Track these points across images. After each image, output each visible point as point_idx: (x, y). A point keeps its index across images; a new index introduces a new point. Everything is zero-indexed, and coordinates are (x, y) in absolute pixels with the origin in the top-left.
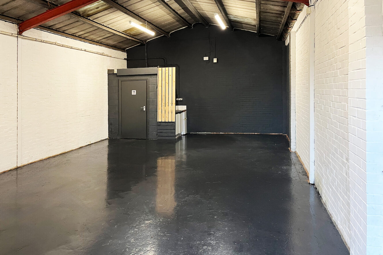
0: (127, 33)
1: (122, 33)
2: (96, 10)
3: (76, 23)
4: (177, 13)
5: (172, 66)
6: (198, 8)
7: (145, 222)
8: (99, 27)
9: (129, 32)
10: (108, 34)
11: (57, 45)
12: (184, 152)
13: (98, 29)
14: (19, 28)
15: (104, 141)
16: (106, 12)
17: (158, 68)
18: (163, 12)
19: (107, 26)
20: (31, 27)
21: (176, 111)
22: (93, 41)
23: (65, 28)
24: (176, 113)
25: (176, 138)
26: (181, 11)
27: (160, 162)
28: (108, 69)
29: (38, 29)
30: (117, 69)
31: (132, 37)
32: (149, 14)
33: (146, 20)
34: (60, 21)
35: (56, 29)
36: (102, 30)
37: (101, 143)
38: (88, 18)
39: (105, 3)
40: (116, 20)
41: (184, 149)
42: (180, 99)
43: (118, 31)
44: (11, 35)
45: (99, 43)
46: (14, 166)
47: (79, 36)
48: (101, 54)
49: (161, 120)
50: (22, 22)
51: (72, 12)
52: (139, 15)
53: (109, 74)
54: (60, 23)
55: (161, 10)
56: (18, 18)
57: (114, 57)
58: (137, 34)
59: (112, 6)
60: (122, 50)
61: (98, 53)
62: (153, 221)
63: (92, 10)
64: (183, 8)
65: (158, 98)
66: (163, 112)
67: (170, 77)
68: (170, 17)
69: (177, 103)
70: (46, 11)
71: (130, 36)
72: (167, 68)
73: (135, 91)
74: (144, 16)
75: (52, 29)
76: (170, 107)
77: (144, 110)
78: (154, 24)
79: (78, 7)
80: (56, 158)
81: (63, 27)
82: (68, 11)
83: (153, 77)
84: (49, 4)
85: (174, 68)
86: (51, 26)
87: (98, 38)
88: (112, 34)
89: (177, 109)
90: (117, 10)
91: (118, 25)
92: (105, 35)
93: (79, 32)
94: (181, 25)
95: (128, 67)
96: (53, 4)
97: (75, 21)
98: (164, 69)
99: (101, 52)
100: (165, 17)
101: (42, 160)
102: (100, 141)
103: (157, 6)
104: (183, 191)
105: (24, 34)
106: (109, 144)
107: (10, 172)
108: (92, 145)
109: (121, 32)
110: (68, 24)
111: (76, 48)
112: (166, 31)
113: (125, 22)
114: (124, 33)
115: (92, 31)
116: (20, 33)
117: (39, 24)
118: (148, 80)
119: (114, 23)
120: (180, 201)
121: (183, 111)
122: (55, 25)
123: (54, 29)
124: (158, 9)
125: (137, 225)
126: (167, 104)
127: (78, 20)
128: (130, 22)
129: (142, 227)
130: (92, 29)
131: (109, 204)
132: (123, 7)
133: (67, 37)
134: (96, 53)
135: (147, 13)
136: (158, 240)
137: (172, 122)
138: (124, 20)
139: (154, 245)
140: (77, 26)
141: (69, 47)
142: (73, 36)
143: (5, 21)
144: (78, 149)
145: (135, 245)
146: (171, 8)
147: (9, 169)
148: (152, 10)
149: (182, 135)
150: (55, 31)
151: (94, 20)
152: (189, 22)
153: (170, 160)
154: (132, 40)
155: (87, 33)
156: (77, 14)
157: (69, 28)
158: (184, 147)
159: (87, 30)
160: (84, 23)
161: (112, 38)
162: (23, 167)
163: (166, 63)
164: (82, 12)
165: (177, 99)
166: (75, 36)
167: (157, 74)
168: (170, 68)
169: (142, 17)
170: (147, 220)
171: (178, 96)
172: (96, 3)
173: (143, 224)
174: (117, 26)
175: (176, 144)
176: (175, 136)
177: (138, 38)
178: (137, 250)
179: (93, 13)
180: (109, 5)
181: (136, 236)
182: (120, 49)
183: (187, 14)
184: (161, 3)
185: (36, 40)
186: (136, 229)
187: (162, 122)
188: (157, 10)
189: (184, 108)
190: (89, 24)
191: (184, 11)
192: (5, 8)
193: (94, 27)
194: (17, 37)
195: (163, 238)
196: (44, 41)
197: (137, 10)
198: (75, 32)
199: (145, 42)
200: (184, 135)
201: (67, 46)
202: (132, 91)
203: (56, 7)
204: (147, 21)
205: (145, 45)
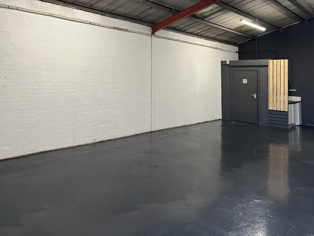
0: (238, 30)
1: (234, 30)
2: (211, 12)
3: (194, 24)
4: (289, 10)
5: (284, 58)
6: (311, 4)
7: (254, 200)
8: (214, 26)
9: (241, 29)
10: (221, 31)
11: (179, 41)
12: (298, 143)
13: (213, 27)
14: (152, 30)
15: (218, 121)
16: (219, 13)
17: (269, 60)
18: (274, 9)
19: (220, 25)
20: (161, 28)
21: (288, 101)
22: (208, 38)
23: (186, 28)
24: (289, 103)
25: (289, 127)
26: (293, 8)
27: (272, 147)
28: (222, 60)
29: (166, 30)
30: (230, 61)
31: (243, 33)
32: (260, 12)
33: (256, 18)
34: (181, 23)
35: (179, 29)
36: (215, 28)
37: (215, 122)
38: (204, 19)
39: (218, 6)
40: (228, 19)
41: (298, 139)
42: (294, 90)
43: (230, 29)
44: (147, 35)
45: (214, 39)
46: (149, 130)
47: (196, 34)
48: (215, 48)
49: (272, 108)
50: (154, 25)
51: (191, 16)
52: (250, 14)
53: (222, 65)
54: (182, 24)
55: (271, 8)
56: (152, 22)
57: (227, 50)
58: (249, 30)
59: (224, 8)
60: (234, 45)
61: (212, 47)
62: (263, 202)
63: (207, 13)
64: (295, 5)
65: (269, 87)
66: (275, 101)
67: (282, 69)
68: (281, 14)
69: (290, 94)
70: (172, 16)
71: (241, 33)
72: (278, 61)
73: (246, 80)
74: (255, 14)
75: (176, 29)
76: (282, 97)
77: (255, 97)
78: (265, 20)
79: (196, 11)
80: (179, 129)
81: (184, 28)
82: (188, 15)
83: (263, 68)
84: (173, 10)
85: (287, 61)
86: (175, 27)
87: (212, 35)
88: (224, 32)
89: (290, 100)
90: (229, 11)
91: (230, 23)
92: (219, 32)
93: (196, 31)
94: (294, 21)
95: (239, 59)
96: (177, 10)
97: (194, 22)
98: (275, 61)
99: (215, 46)
100: (276, 14)
101: (169, 129)
102: (214, 120)
103: (267, 4)
104: (296, 180)
105: (156, 33)
106: (222, 124)
107: (146, 134)
108: (207, 123)
109: (232, 29)
110: (188, 25)
111: (194, 44)
112: (278, 26)
113: (237, 20)
114: (236, 30)
115: (207, 30)
116: (153, 33)
117: (166, 26)
118: (258, 71)
119: (226, 22)
120: (293, 190)
121: (296, 102)
122: (178, 26)
123: (177, 29)
124: (269, 7)
125: (246, 201)
126: (279, 94)
127: (196, 21)
128: (241, 20)
129: (251, 204)
130: (207, 28)
131: (221, 176)
132: (234, 8)
133: (187, 35)
134: (211, 47)
135: (258, 12)
136: (267, 220)
137: (284, 111)
138: (235, 19)
139: (263, 225)
140: (195, 26)
141: (189, 43)
142: (193, 34)
143: (143, 25)
144: (196, 124)
145: (243, 219)
146: (282, 5)
147: (146, 132)
148: (263, 8)
149: (296, 125)
150: (178, 31)
151: (209, 21)
152: (302, 17)
153: (282, 148)
154: (243, 36)
155: (203, 31)
156: (195, 17)
157: (189, 28)
158: (298, 137)
159: (203, 29)
160: (201, 24)
161: (225, 35)
162: (155, 132)
163: (277, 56)
164: (199, 15)
165: (290, 90)
166: (194, 34)
167: (268, 66)
168: (282, 61)
169: (253, 15)
170: (257, 199)
171: (292, 87)
172: (210, 7)
173: (252, 202)
174: (229, 25)
175: (290, 134)
176: (288, 125)
177: (248, 34)
178: (245, 224)
179: (208, 15)
180: (221, 8)
181: (244, 211)
182: (232, 44)
183: (300, 10)
184: (271, 2)
185: (164, 38)
186: (245, 204)
187: (273, 110)
188: (267, 8)
189: (299, 99)
190: (205, 24)
191: (296, 8)
192: (143, 15)
193: (209, 26)
194: (151, 36)
195: (273, 221)
196: (170, 39)
197: (247, 10)
198: (194, 31)
199: (256, 37)
200: (298, 126)
201: (187, 42)
202: (243, 80)
203: (178, 12)
204: (258, 19)
205: (255, 40)
